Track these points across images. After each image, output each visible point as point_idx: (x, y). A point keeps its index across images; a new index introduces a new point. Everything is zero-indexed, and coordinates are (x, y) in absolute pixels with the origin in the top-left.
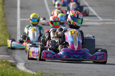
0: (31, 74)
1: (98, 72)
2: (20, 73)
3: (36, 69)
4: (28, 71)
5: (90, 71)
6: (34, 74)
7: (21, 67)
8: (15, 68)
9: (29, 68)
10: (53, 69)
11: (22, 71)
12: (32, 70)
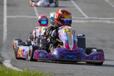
0: (18, 71)
1: (84, 69)
2: (6, 70)
3: (23, 66)
4: (15, 68)
5: (76, 69)
6: (20, 71)
7: (8, 64)
8: (2, 65)
9: (15, 65)
10: (39, 66)
11: (9, 68)
12: (19, 67)
